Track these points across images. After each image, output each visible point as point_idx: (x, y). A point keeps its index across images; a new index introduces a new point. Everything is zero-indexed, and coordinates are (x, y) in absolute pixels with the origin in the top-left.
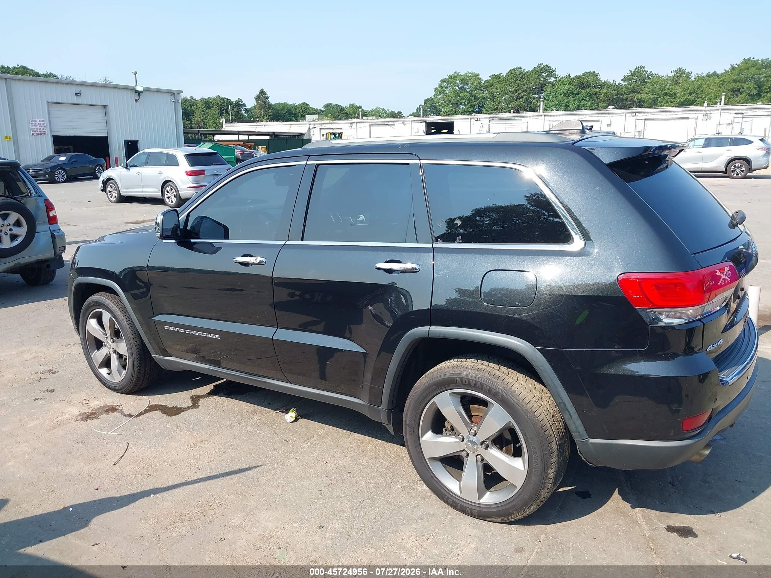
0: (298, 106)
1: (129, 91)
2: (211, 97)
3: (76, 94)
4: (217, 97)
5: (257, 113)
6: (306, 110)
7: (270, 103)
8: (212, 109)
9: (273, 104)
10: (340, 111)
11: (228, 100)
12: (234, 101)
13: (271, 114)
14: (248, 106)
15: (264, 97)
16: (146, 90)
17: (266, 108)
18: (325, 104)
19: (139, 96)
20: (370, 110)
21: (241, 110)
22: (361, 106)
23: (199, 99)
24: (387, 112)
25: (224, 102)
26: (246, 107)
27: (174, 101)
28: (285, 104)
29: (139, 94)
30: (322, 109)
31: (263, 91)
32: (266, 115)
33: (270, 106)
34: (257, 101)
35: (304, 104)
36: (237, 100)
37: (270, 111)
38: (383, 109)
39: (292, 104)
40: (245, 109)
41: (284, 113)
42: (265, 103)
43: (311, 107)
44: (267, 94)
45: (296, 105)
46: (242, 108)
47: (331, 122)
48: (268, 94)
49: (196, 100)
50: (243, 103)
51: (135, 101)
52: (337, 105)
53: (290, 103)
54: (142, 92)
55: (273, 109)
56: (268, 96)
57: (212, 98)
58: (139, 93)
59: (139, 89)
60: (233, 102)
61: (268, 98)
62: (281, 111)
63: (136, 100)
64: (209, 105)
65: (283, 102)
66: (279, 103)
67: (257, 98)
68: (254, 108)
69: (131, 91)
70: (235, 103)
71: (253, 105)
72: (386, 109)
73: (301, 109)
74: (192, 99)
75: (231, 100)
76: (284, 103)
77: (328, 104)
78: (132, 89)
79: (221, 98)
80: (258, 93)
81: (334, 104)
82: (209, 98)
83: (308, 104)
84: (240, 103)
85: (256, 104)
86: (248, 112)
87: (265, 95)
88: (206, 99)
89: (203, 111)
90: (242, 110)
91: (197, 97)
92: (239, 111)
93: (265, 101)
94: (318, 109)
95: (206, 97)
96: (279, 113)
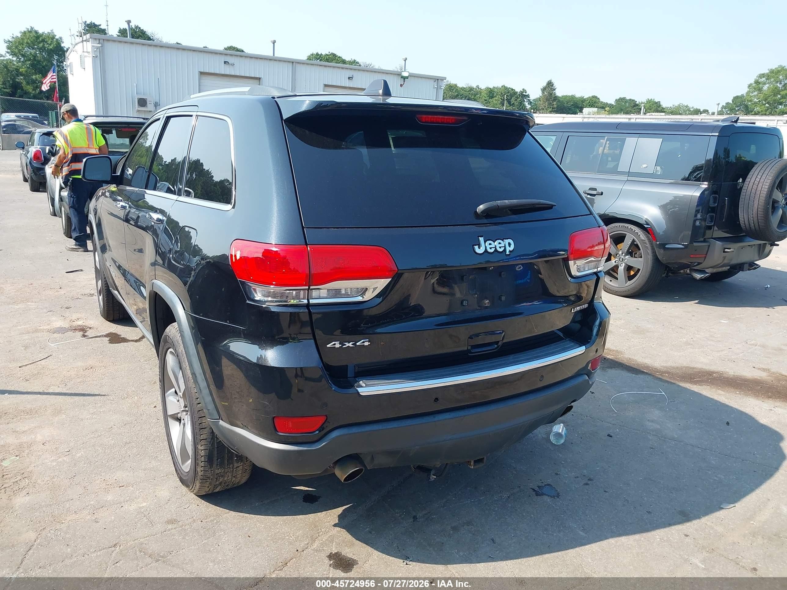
0: (587, 100)
1: (396, 76)
2: (496, 86)
3: (349, 78)
4: (502, 87)
5: (541, 104)
6: (594, 104)
7: (556, 95)
8: (495, 98)
9: (560, 96)
10: (634, 106)
11: (512, 90)
12: (519, 91)
13: (555, 106)
14: (532, 98)
15: (551, 89)
16: (412, 76)
17: (551, 100)
18: (618, 98)
19: (404, 81)
20: (671, 107)
21: (524, 100)
22: (659, 102)
23: (484, 88)
24: (692, 110)
25: (508, 92)
26: (530, 98)
27: (436, 87)
28: (573, 97)
29: (404, 80)
30: (614, 103)
31: (551, 82)
32: (550, 107)
33: (556, 98)
34: (543, 92)
35: (594, 97)
36: (522, 90)
37: (555, 103)
38: (687, 106)
39: (580, 97)
40: (528, 100)
41: (569, 106)
42: (551, 94)
43: (601, 101)
44: (554, 85)
45: (584, 98)
46: (525, 99)
47: (608, 116)
48: (556, 85)
49: (481, 89)
50: (527, 94)
51: (399, 85)
52: (631, 99)
53: (578, 95)
54: (407, 78)
55: (559, 101)
56: (556, 87)
57: (497, 88)
58: (404, 78)
59: (405, 74)
60: (517, 92)
61: (554, 90)
62: (567, 104)
63: (401, 85)
64: (493, 94)
65: (570, 95)
66: (566, 96)
67: (544, 90)
68: (539, 99)
69: (398, 76)
70: (518, 93)
71: (539, 97)
72: (690, 106)
73: (589, 102)
74: (478, 88)
75: (516, 90)
76: (572, 95)
77: (620, 98)
78: (398, 75)
79: (506, 88)
80: (545, 84)
81: (628, 98)
82: (494, 87)
83: (598, 97)
84: (524, 93)
85: (541, 95)
86: (531, 103)
87: (553, 86)
88: (490, 89)
89: (486, 100)
90: (526, 101)
91: (483, 87)
92: (522, 101)
93: (551, 92)
94: (609, 103)
95: (491, 87)
96: (564, 106)
